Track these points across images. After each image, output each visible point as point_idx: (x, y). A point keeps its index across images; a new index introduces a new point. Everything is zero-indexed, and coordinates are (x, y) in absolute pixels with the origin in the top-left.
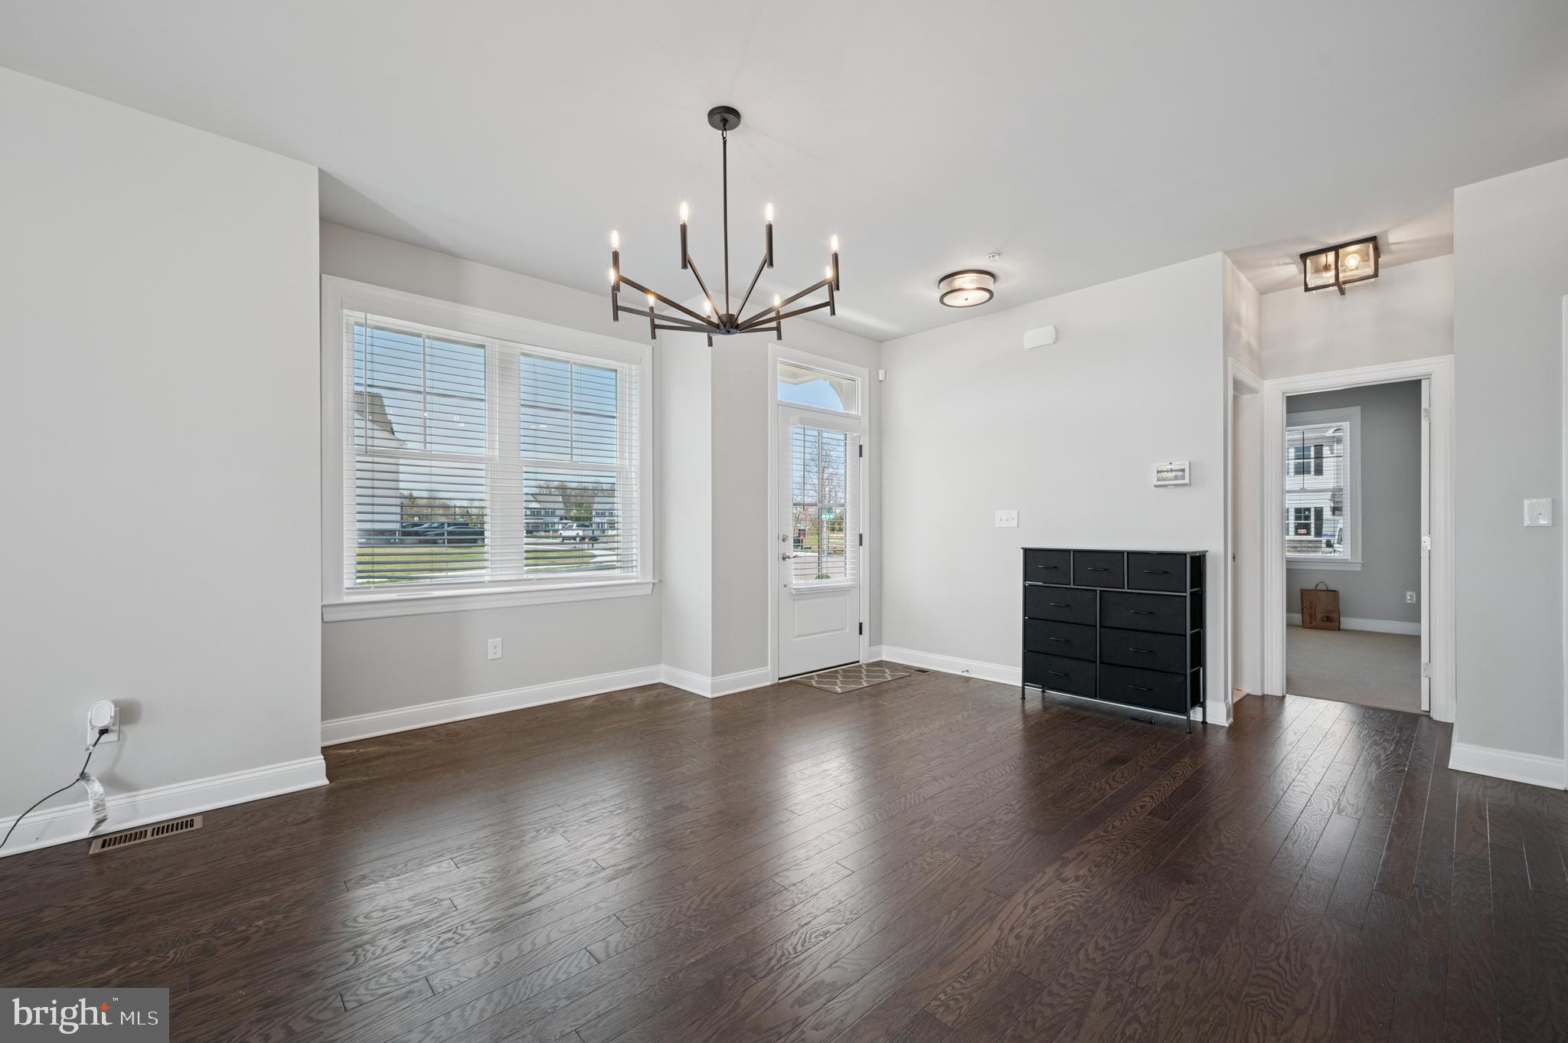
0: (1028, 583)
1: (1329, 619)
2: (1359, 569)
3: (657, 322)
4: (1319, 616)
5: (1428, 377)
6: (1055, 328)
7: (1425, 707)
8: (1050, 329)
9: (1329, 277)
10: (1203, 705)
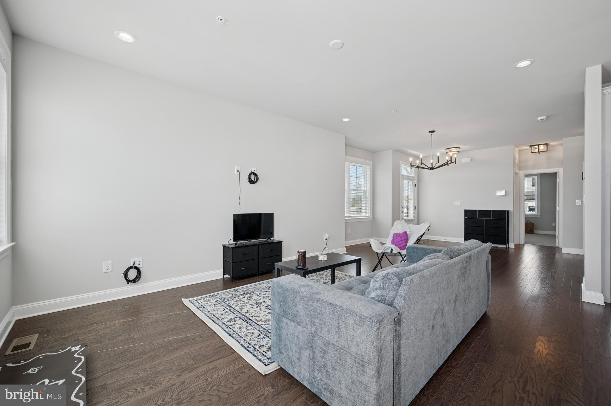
0: (466, 218)
1: (531, 231)
2: (539, 217)
3: (412, 166)
4: (528, 230)
5: (558, 172)
6: (471, 158)
7: (557, 245)
8: (470, 159)
9: (537, 150)
10: (509, 244)
